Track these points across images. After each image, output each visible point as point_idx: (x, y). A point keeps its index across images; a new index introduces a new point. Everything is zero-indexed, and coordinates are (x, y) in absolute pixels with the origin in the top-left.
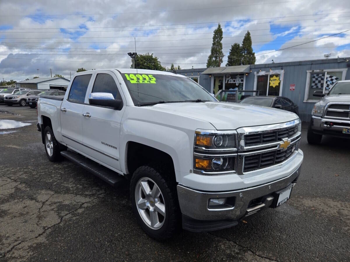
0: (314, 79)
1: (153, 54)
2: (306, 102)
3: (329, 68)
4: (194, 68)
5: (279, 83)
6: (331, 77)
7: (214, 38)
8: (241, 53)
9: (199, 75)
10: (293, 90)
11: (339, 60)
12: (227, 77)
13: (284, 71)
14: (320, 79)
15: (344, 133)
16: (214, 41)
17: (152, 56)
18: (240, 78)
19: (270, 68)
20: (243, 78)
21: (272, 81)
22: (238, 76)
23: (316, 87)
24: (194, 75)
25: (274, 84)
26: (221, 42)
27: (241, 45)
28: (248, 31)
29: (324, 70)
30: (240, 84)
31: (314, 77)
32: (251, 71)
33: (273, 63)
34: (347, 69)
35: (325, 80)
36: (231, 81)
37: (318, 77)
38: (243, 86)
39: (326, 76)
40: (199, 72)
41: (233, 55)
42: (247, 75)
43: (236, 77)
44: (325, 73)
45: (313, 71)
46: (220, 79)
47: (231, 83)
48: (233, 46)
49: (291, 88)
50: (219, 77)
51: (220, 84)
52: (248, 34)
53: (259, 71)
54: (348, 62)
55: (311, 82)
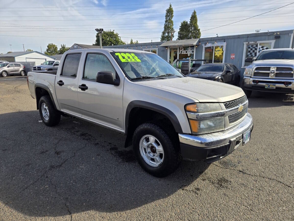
0: (249, 50)
1: (114, 30)
2: (243, 68)
3: (261, 40)
4: (153, 42)
5: (222, 53)
6: (262, 47)
7: (167, 16)
8: (189, 29)
9: (157, 48)
10: (233, 58)
11: (269, 34)
12: (181, 49)
13: (226, 43)
14: (254, 49)
15: (266, 88)
16: (166, 18)
17: (113, 32)
18: (191, 49)
19: (215, 41)
20: (194, 49)
21: (216, 51)
22: (190, 48)
23: (251, 56)
24: (153, 48)
25: (218, 54)
26: (172, 19)
27: (189, 23)
28: (194, 10)
29: (258, 42)
30: (191, 54)
31: (249, 48)
32: (200, 44)
33: (218, 37)
34: (275, 41)
35: (258, 50)
36: (184, 52)
37: (253, 48)
38: (193, 56)
39: (259, 46)
40: (157, 45)
41: (183, 31)
42: (197, 46)
43: (188, 49)
44: (258, 44)
45: (249, 43)
46: (175, 50)
47: (183, 54)
48: (182, 23)
49: (231, 57)
50: (174, 49)
51: (175, 55)
52: (195, 13)
53: (206, 43)
54: (275, 35)
55: (248, 51)
